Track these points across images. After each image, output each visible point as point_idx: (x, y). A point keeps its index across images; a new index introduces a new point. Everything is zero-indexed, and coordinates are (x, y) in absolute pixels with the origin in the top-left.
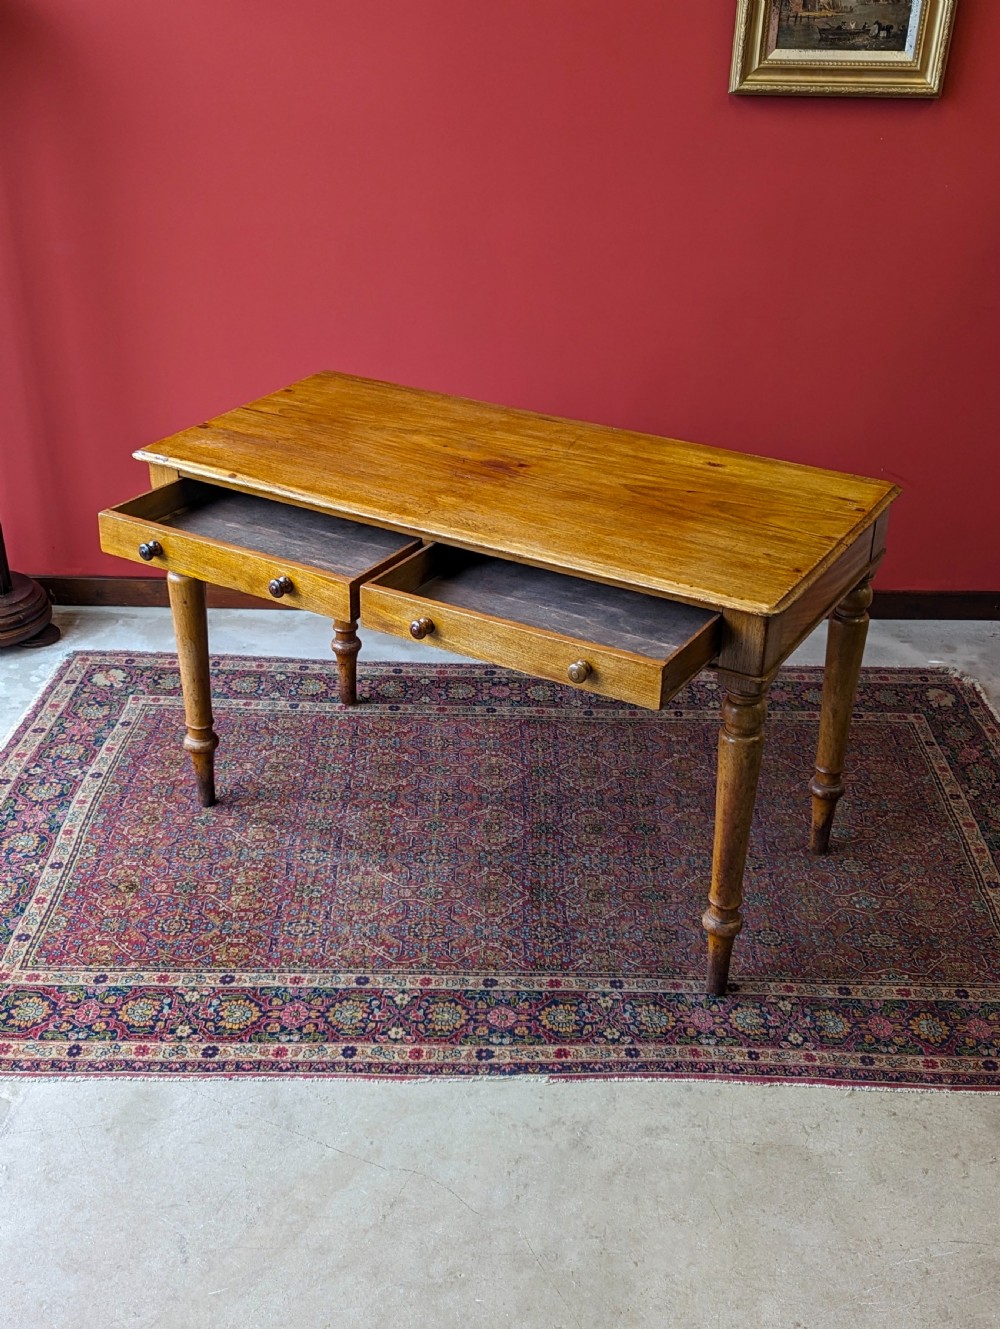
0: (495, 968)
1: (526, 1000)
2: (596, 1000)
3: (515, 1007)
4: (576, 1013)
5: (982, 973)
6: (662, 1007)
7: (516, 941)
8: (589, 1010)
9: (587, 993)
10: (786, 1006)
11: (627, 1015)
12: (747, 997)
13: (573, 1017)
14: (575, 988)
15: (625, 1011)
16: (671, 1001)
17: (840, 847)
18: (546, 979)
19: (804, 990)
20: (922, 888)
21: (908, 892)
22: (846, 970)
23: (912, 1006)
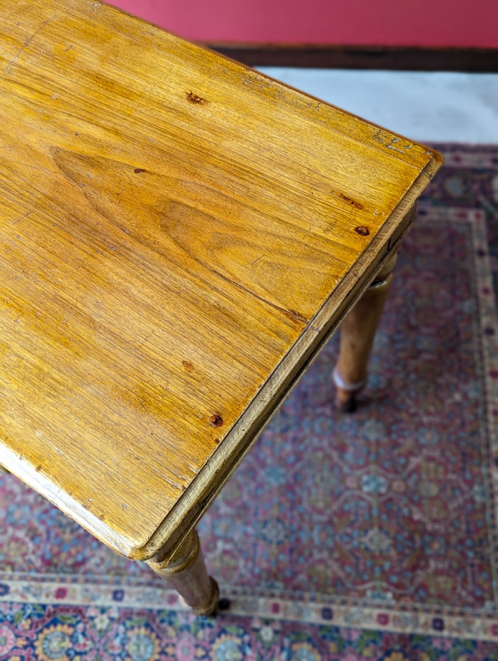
0: (13, 569)
1: (29, 617)
2: (92, 618)
3: (16, 627)
4: (71, 637)
5: (464, 593)
6: (152, 630)
7: (42, 529)
8: (84, 634)
9: (88, 607)
10: (267, 634)
11: (117, 642)
12: (234, 619)
13: (67, 644)
14: (78, 601)
15: (117, 635)
16: (162, 621)
17: (367, 402)
18: (55, 586)
19: (289, 611)
20: (432, 465)
21: (417, 470)
22: (337, 582)
23: (387, 642)
